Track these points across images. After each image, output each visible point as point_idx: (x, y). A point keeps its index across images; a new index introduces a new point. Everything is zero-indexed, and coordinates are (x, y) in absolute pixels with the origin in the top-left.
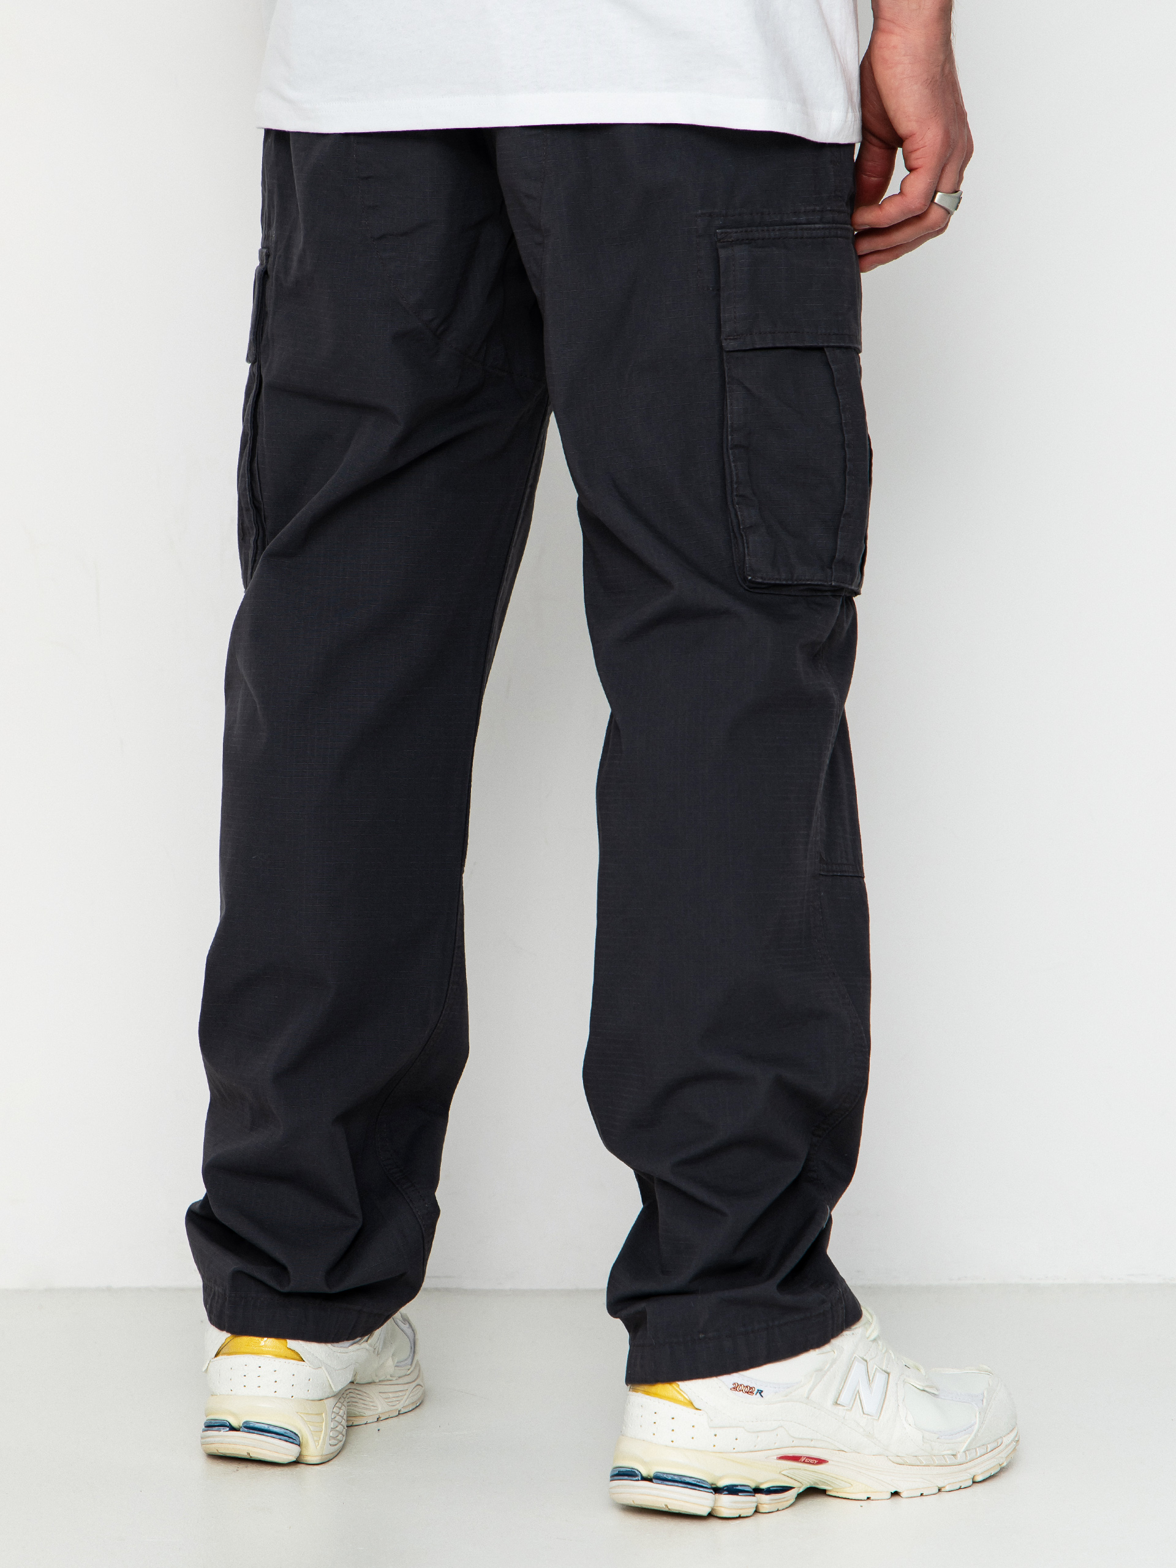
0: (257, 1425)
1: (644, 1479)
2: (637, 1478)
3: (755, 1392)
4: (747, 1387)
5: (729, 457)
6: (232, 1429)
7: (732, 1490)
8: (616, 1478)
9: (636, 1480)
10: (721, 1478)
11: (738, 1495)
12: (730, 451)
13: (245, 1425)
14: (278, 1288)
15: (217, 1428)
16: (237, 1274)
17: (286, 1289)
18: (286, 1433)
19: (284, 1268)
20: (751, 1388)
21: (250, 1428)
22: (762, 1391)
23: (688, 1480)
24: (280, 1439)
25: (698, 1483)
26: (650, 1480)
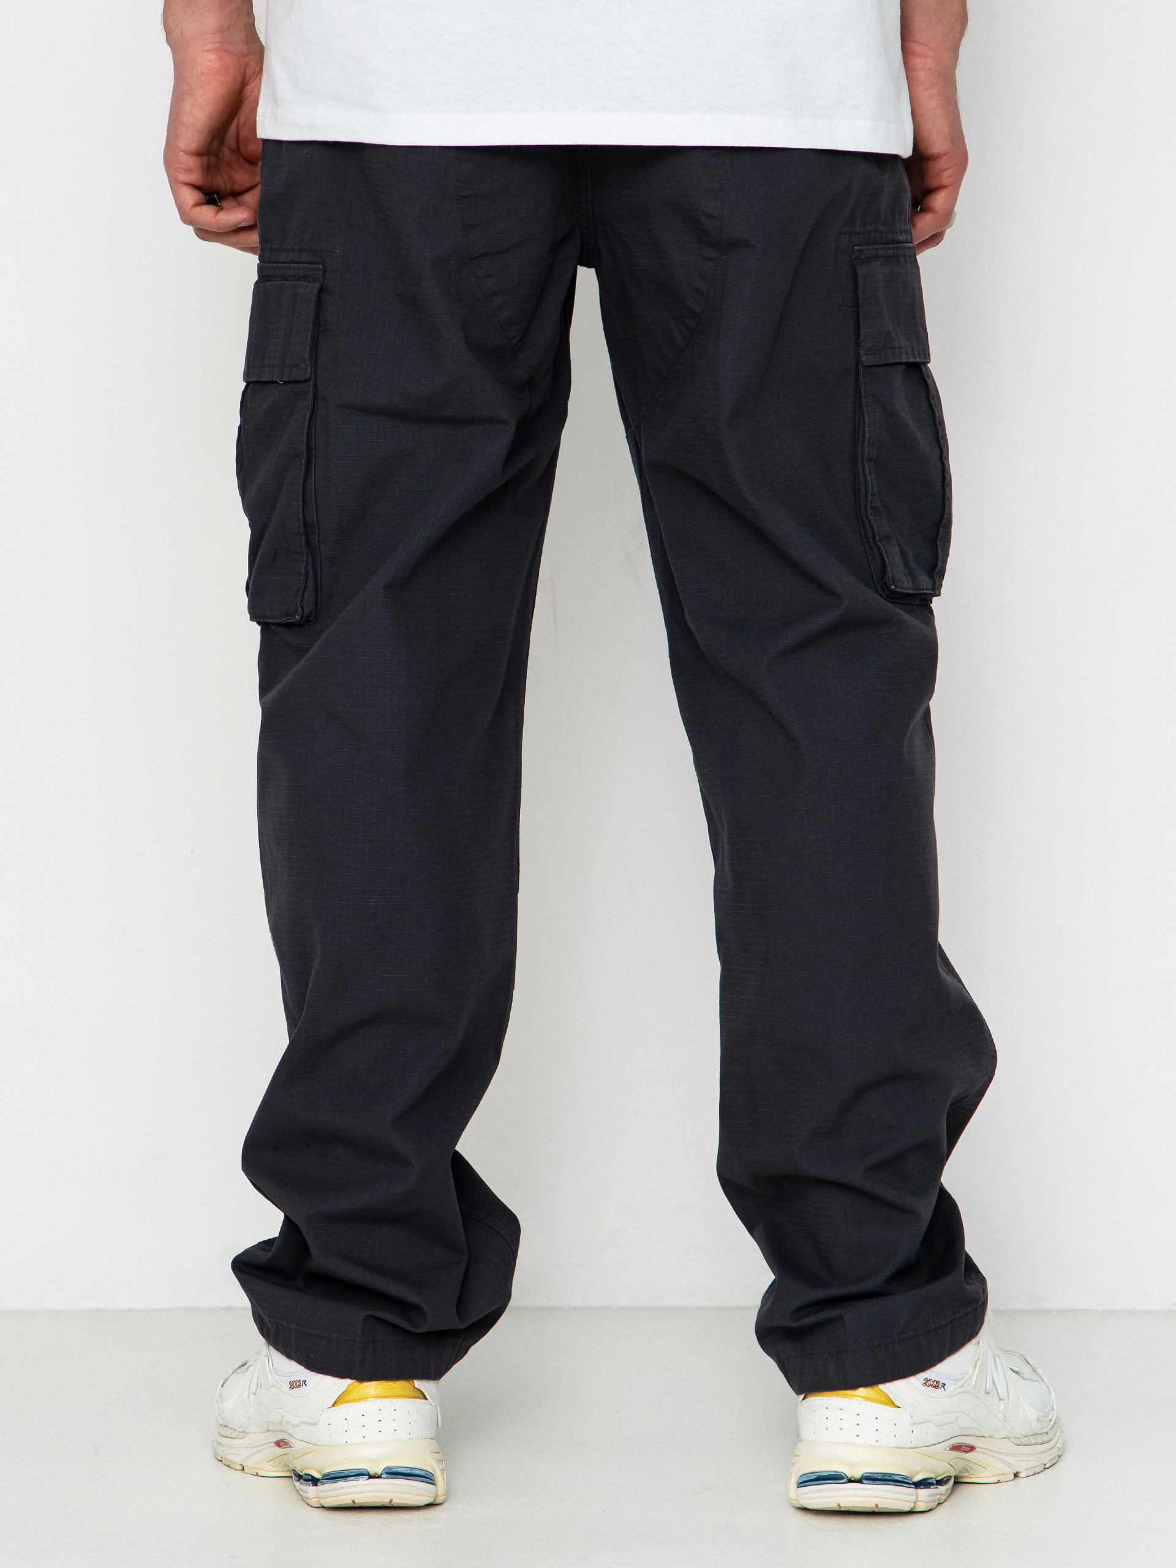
0: (400, 1470)
1: (850, 1481)
2: (844, 1481)
3: (940, 1386)
4: (934, 1381)
5: (864, 470)
6: (371, 1477)
7: (924, 1484)
8: (802, 1485)
9: (843, 1483)
10: (917, 1473)
11: (930, 1488)
12: (866, 464)
13: (387, 1471)
14: (413, 1330)
15: (352, 1478)
16: (368, 1318)
17: (423, 1329)
18: (426, 1474)
19: (417, 1308)
20: (937, 1382)
21: (393, 1474)
22: (945, 1384)
23: (896, 1478)
24: (422, 1481)
25: (904, 1480)
26: (860, 1481)
